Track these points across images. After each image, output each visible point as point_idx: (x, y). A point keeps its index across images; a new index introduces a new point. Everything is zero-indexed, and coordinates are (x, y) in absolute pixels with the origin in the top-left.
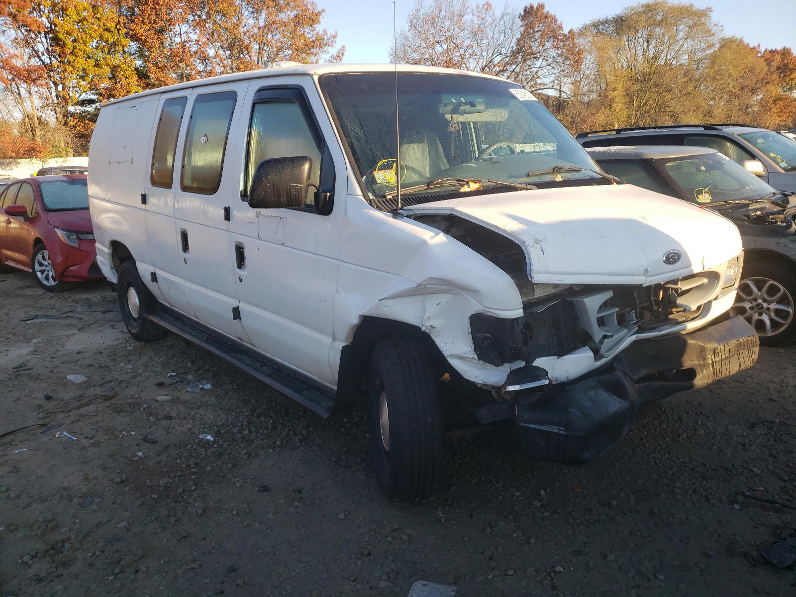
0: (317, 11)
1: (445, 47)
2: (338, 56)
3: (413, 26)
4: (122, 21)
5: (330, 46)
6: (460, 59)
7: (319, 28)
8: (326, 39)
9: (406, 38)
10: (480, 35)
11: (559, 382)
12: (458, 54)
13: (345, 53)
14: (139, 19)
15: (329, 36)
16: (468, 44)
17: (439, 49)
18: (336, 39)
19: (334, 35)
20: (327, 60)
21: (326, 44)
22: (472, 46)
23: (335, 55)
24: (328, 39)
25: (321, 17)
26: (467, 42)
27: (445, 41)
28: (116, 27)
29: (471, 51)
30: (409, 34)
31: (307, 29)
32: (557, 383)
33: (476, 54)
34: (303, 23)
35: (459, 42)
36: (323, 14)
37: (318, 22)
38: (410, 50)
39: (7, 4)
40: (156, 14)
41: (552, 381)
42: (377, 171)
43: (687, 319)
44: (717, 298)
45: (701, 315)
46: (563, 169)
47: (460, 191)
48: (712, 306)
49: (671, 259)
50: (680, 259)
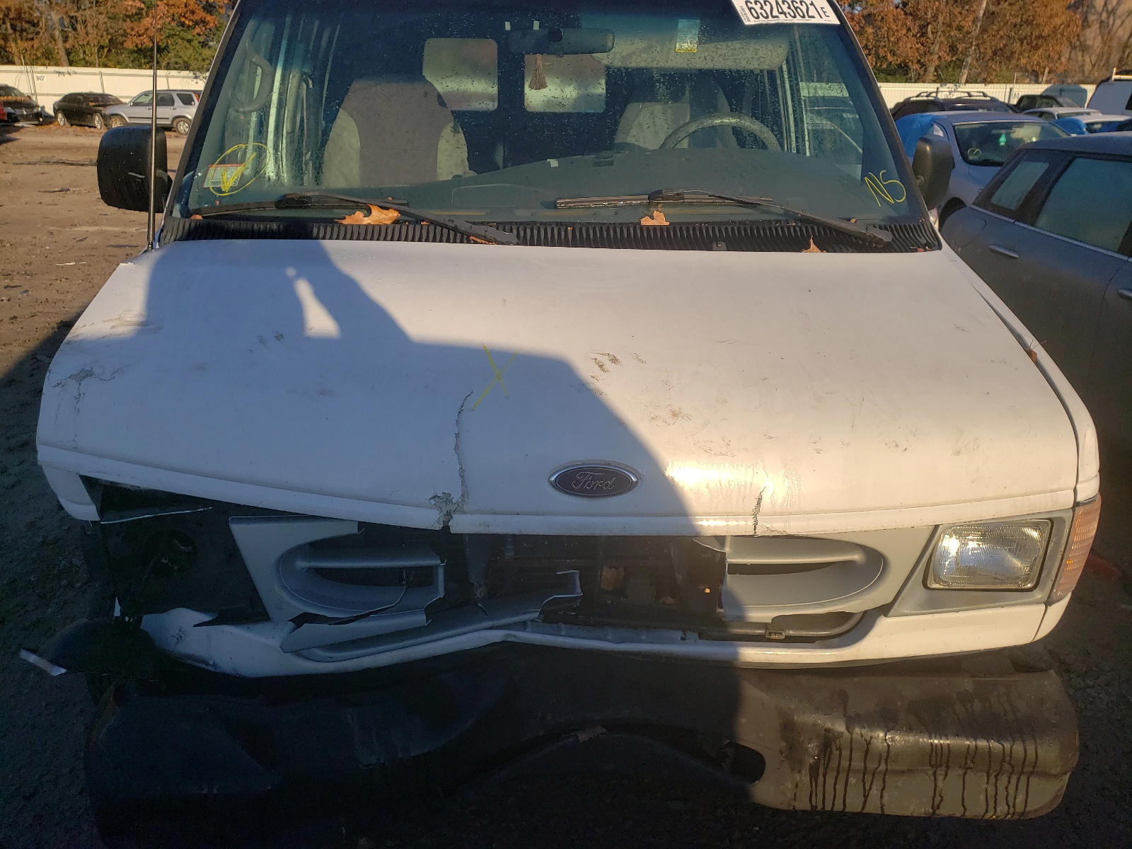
41: (207, 664)
42: (215, 165)
43: (770, 634)
44: (885, 610)
45: (841, 638)
46: (688, 198)
47: (345, 222)
48: (875, 625)
49: (584, 484)
50: (629, 490)
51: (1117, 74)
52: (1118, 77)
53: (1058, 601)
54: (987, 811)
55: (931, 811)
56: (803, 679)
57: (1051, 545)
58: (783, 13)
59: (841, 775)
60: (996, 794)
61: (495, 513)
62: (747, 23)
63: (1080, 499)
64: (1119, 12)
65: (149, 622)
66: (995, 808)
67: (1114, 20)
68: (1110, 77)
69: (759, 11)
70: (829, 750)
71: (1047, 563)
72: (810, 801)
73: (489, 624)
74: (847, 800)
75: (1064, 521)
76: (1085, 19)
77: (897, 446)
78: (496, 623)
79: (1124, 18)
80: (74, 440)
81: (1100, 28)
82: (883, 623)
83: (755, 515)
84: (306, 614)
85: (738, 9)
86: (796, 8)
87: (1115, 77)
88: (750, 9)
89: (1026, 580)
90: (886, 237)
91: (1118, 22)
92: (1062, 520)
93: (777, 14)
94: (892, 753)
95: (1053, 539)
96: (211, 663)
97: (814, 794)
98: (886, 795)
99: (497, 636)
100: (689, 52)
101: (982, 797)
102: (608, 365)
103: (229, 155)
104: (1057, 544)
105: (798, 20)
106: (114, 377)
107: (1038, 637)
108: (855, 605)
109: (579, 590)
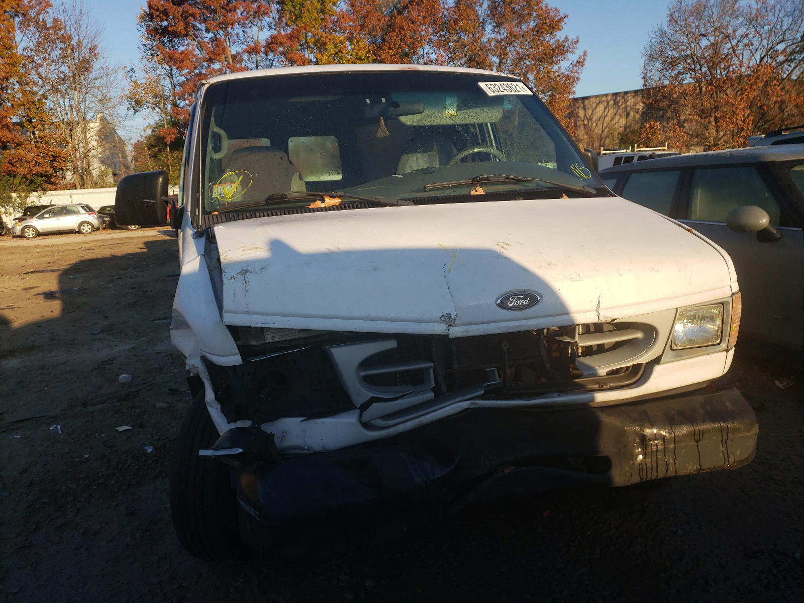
0: (559, 17)
1: (712, 39)
2: (578, 62)
3: (673, 20)
4: (371, 49)
5: (570, 52)
6: (731, 51)
7: (560, 35)
8: (567, 45)
9: (664, 34)
10: (760, 20)
11: (312, 451)
12: (729, 46)
13: (586, 58)
14: (386, 45)
15: (570, 42)
16: (743, 33)
17: (704, 42)
18: (578, 45)
19: (576, 40)
20: (567, 68)
21: (567, 51)
22: (747, 35)
23: (575, 61)
24: (569, 46)
25: (563, 24)
26: (741, 31)
27: (713, 33)
28: (366, 55)
29: (745, 41)
30: (668, 31)
31: (547, 37)
32: (309, 452)
33: (752, 44)
34: (543, 32)
35: (730, 31)
36: (566, 19)
37: (559, 29)
38: (668, 47)
39: (279, 44)
40: (401, 40)
41: (303, 449)
42: (217, 185)
43: (602, 386)
44: (657, 361)
45: (637, 384)
46: (492, 180)
47: (310, 207)
48: (654, 372)
49: (514, 303)
50: (537, 303)
51: (603, 151)
52: (604, 152)
53: (731, 349)
54: (725, 463)
55: (699, 467)
56: (623, 408)
57: (725, 317)
58: (505, 89)
59: (653, 455)
60: (728, 452)
61: (471, 324)
62: (490, 95)
63: (734, 291)
64: (594, 119)
65: (267, 428)
66: (729, 460)
67: (592, 123)
68: (600, 153)
69: (494, 89)
70: (645, 442)
71: (724, 328)
72: (640, 475)
73: (460, 399)
74: (658, 470)
75: (729, 303)
76: (575, 123)
77: (653, 269)
78: (465, 398)
79: (597, 122)
80: (246, 307)
81: (585, 129)
82: (658, 369)
83: (597, 310)
84: (373, 398)
85: (484, 89)
86: (510, 87)
87: (603, 152)
88: (489, 88)
89: (717, 339)
90: (594, 192)
91: (594, 125)
92: (728, 302)
93: (503, 90)
94: (676, 438)
95: (725, 314)
96: (306, 447)
97: (641, 471)
98: (677, 462)
99: (466, 404)
100: (452, 115)
101: (721, 455)
102: (506, 246)
103: (226, 178)
104: (727, 316)
105: (513, 93)
106: (262, 272)
107: (725, 373)
108: (645, 358)
109: (498, 379)
